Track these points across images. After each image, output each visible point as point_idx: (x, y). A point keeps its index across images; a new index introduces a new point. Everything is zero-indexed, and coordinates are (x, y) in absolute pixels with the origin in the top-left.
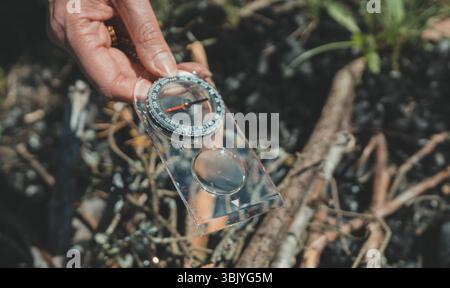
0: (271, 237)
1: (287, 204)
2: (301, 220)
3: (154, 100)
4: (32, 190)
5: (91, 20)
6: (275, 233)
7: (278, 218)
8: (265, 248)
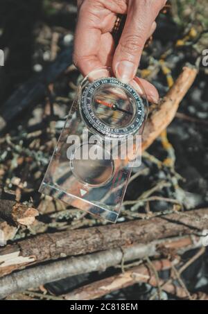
0: (102, 238)
1: (139, 231)
2: (140, 250)
3: (94, 87)
4: (38, 68)
5: (105, 7)
6: (108, 239)
7: (121, 233)
8: (91, 241)
